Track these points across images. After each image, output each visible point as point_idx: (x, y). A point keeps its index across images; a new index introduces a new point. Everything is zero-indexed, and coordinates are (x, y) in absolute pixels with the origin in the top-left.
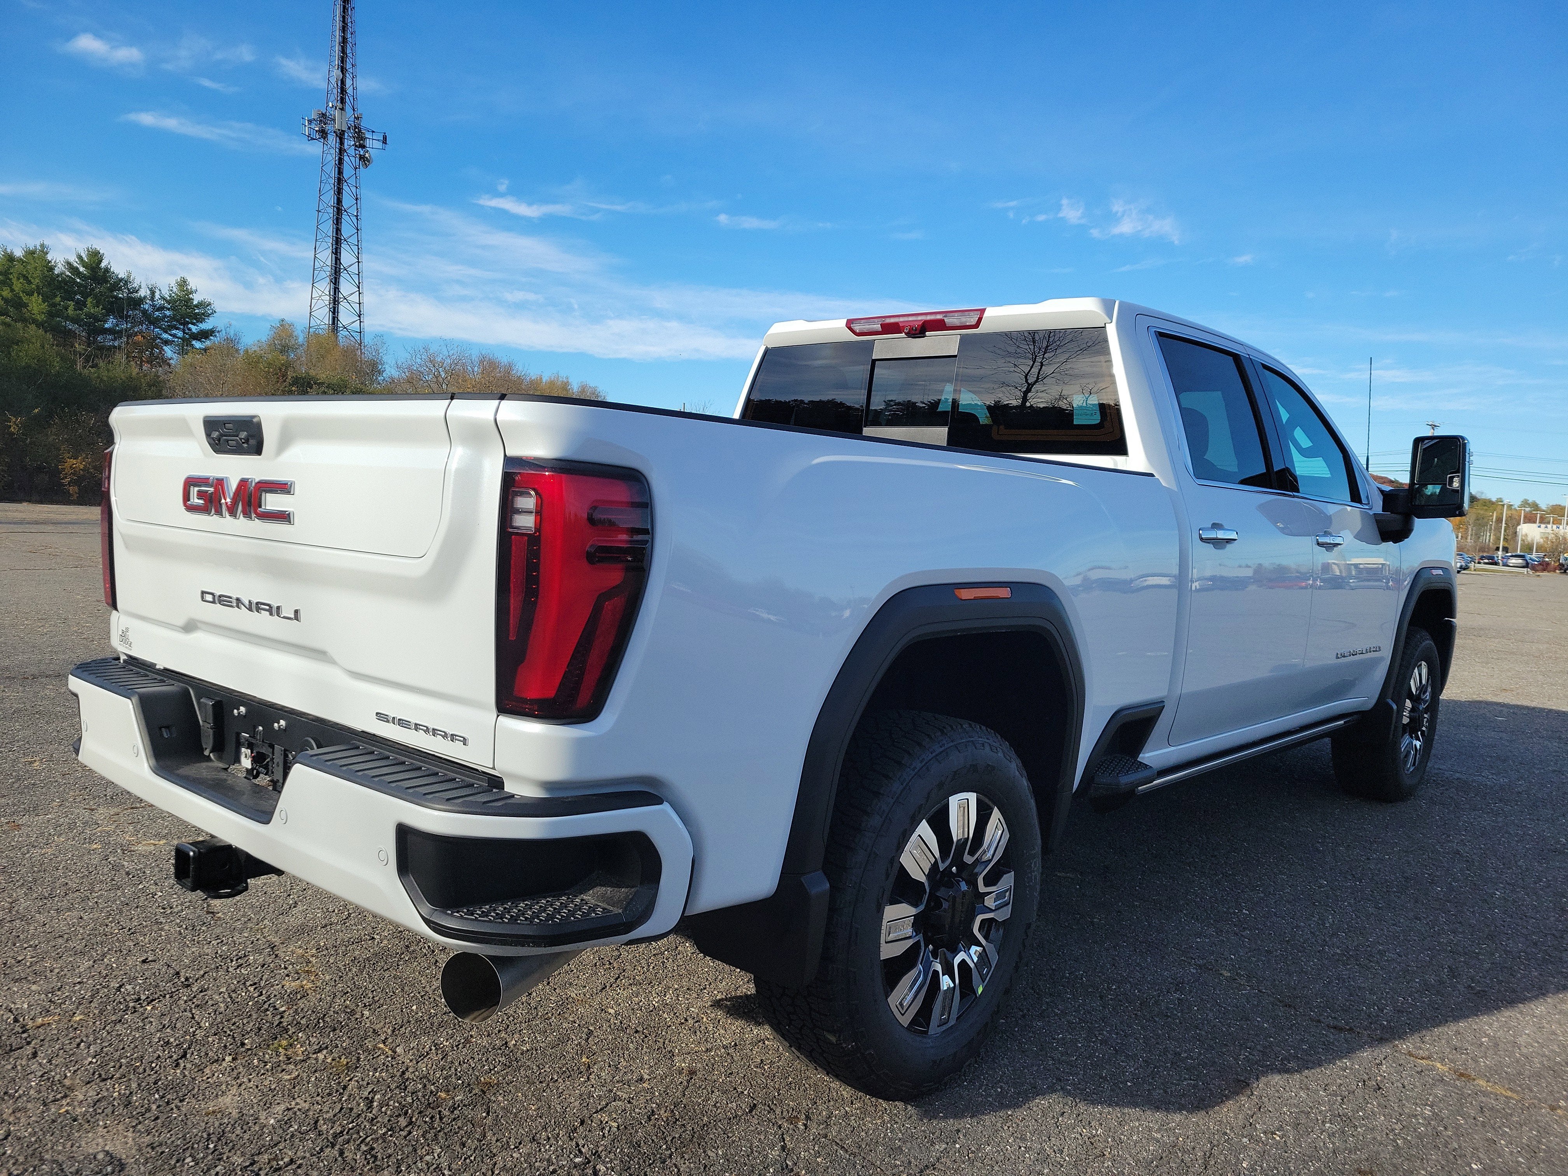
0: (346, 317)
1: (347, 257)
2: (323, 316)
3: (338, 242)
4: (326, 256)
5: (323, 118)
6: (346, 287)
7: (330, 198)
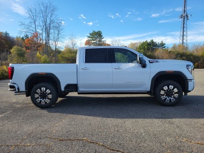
0: (184, 41)
1: (185, 33)
2: (181, 41)
3: (183, 31)
4: (182, 33)
5: (182, 15)
6: (185, 37)
7: (182, 26)
